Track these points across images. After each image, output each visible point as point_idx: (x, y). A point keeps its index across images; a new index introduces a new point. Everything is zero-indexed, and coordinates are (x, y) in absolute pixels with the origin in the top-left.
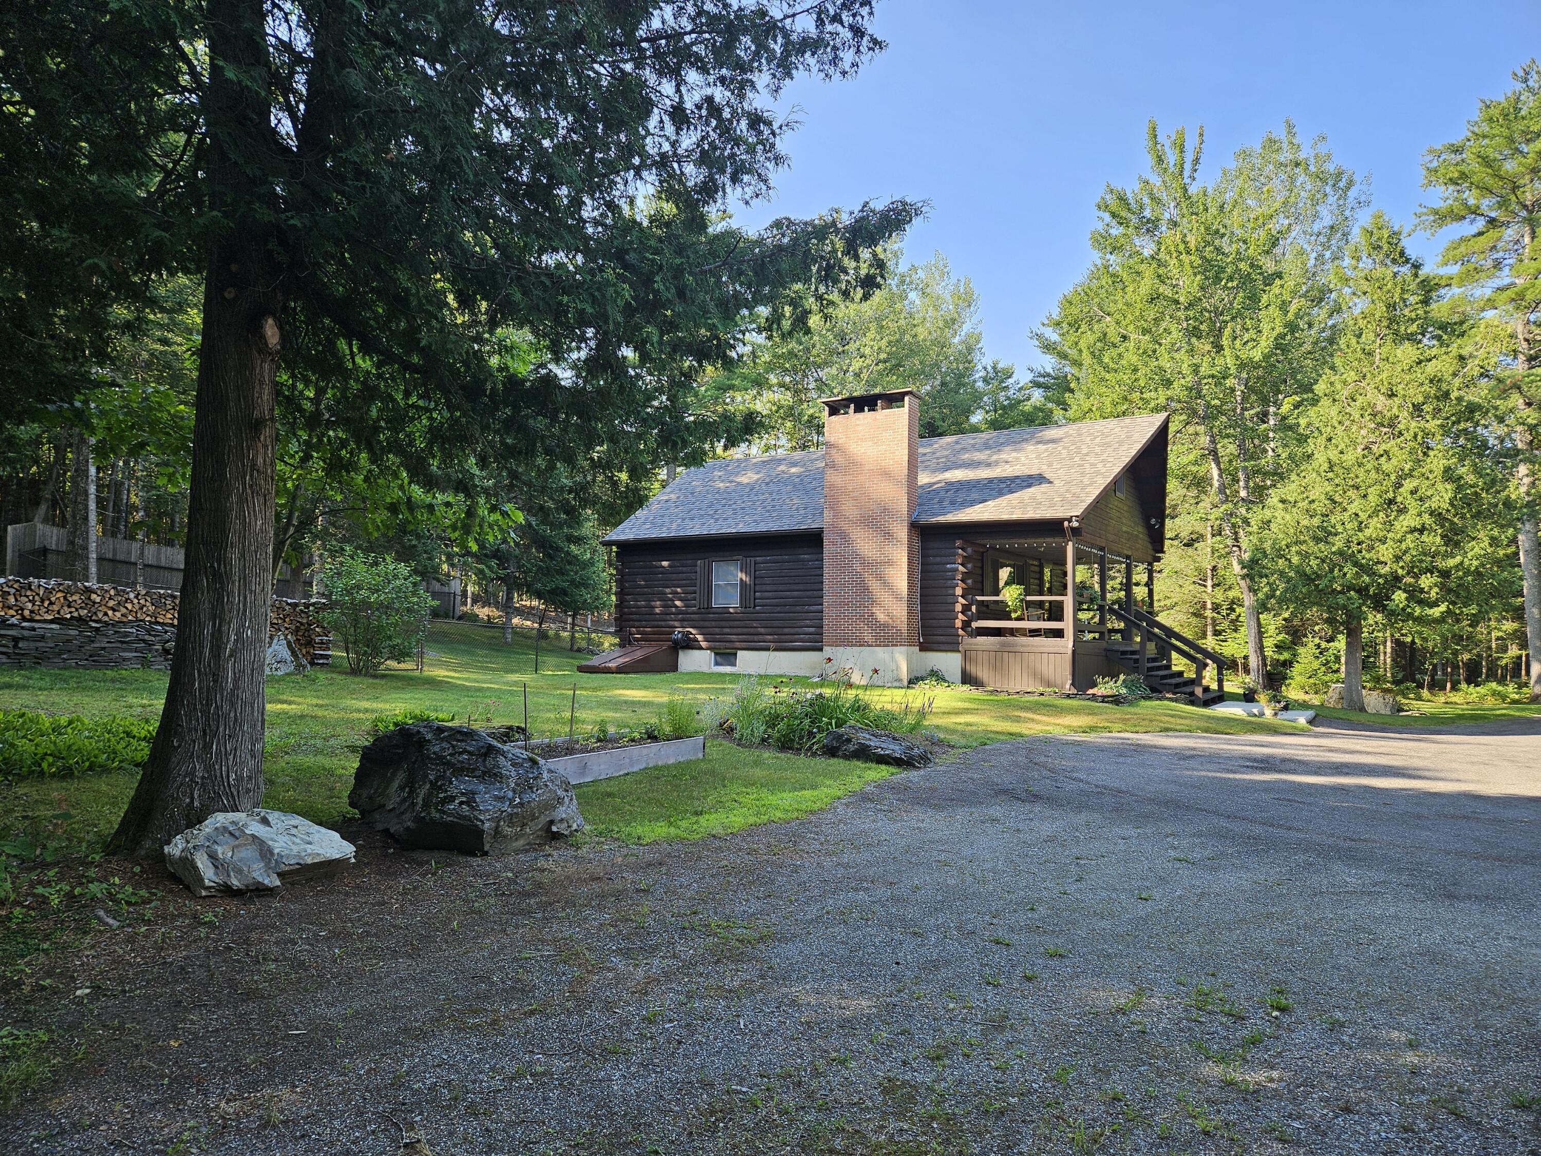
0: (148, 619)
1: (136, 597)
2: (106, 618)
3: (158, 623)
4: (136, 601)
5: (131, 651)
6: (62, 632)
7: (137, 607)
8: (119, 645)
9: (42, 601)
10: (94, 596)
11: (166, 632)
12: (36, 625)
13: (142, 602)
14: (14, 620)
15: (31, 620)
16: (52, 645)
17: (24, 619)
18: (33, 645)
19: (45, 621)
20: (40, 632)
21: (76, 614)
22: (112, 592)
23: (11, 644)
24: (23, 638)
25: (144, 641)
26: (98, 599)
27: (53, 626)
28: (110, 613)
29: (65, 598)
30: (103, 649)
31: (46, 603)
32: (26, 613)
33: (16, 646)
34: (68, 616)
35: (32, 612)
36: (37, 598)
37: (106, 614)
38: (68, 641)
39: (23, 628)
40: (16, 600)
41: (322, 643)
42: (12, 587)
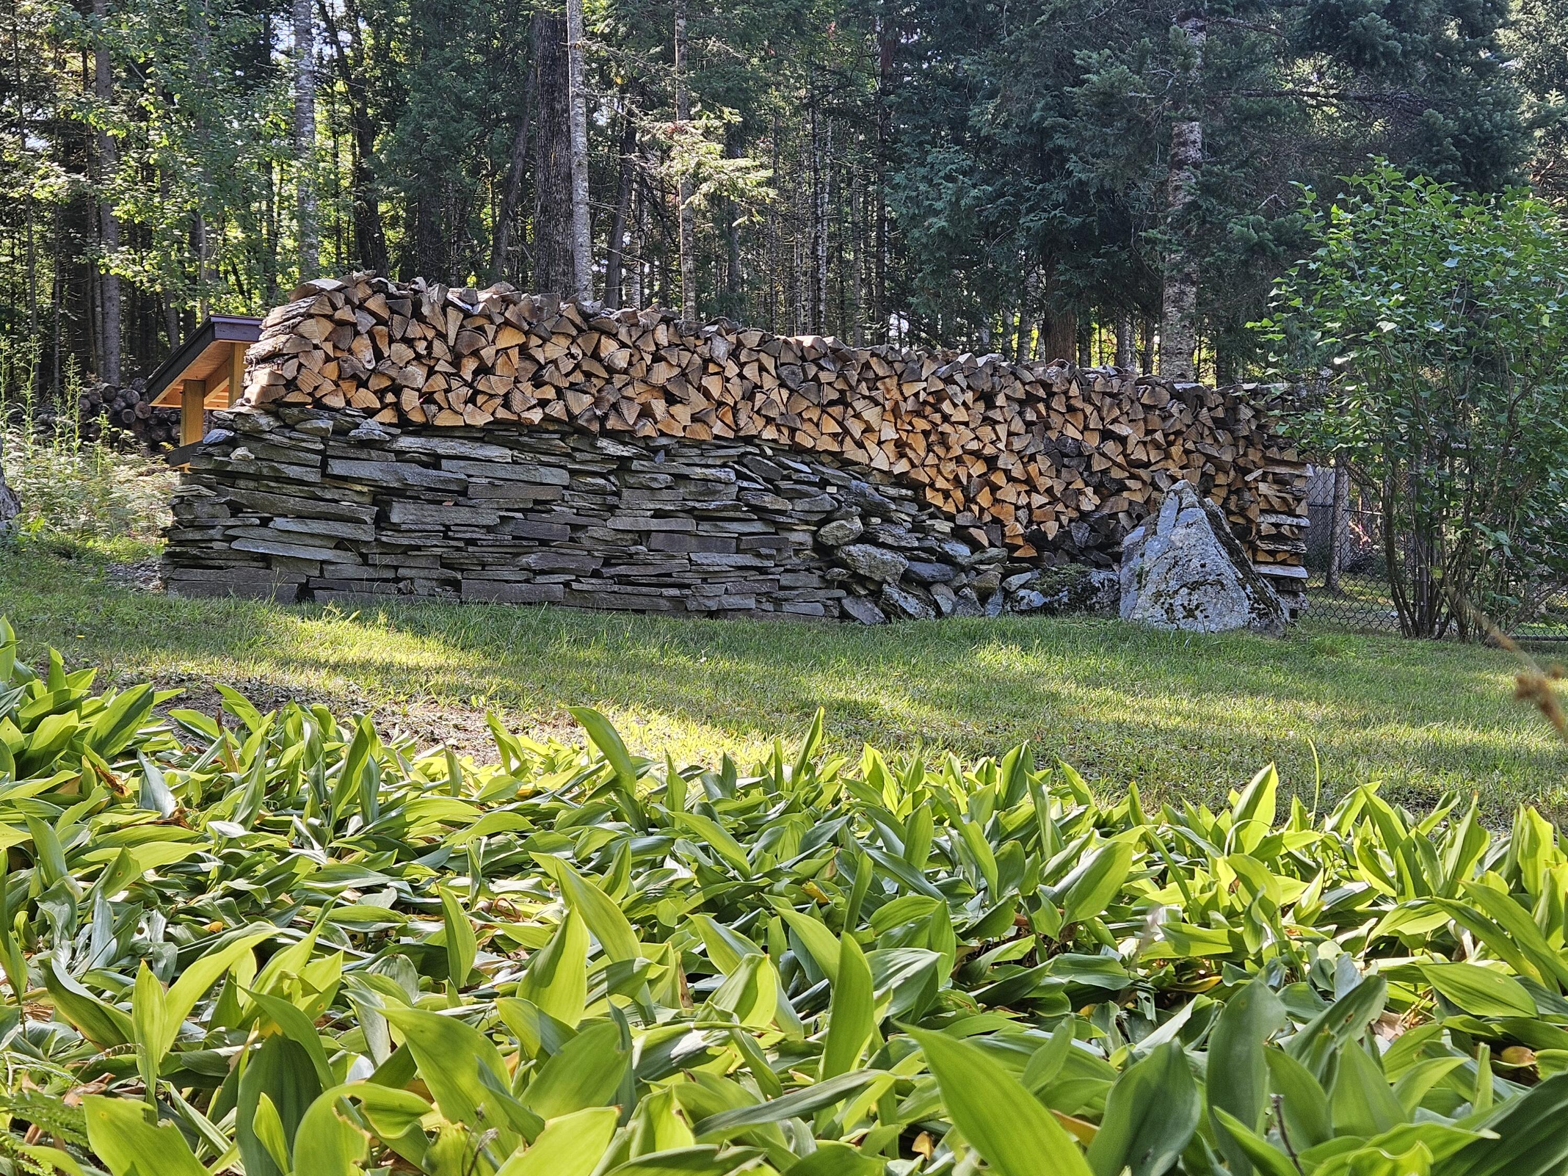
0: (770, 433)
1: (734, 355)
2: (648, 429)
3: (797, 450)
4: (732, 370)
5: (722, 546)
6: (518, 473)
7: (736, 388)
8: (689, 524)
9: (456, 362)
10: (609, 347)
11: (824, 483)
12: (443, 447)
13: (751, 371)
14: (372, 427)
15: (427, 429)
16: (491, 519)
17: (404, 424)
18: (432, 517)
19: (468, 433)
20: (452, 471)
21: (557, 410)
22: (662, 335)
23: (368, 514)
24: (403, 493)
25: (761, 512)
26: (621, 359)
27: (493, 452)
28: (659, 406)
29: (523, 350)
30: (643, 536)
31: (469, 367)
32: (410, 400)
33: (382, 521)
34: (536, 416)
35: (428, 398)
36: (438, 347)
37: (646, 412)
38: (541, 506)
39: (400, 455)
40: (378, 355)
41: (1279, 538)
42: (361, 307)
